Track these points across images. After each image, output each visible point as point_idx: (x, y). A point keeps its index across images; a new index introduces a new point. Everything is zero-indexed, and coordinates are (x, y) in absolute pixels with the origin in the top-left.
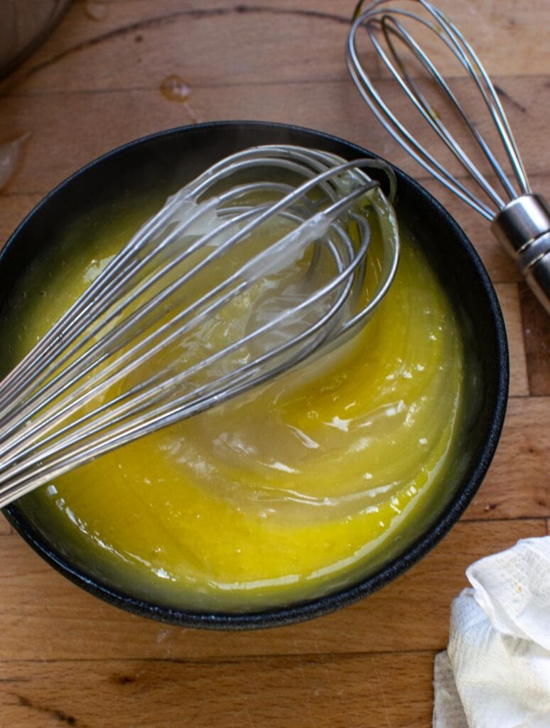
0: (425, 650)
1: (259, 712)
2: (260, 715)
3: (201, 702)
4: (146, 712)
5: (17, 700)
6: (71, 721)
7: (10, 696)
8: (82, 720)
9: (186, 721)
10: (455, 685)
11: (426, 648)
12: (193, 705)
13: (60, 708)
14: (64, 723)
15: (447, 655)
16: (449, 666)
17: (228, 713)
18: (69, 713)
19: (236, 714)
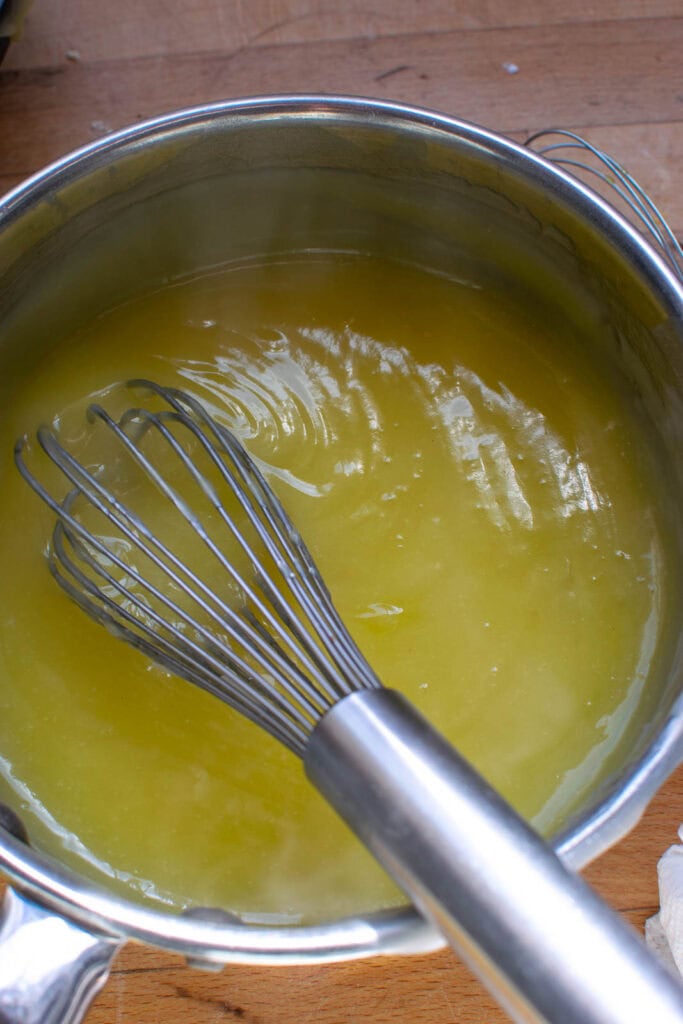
0: (642, 908)
1: (456, 990)
2: (458, 993)
3: (389, 981)
4: (326, 997)
5: (173, 992)
6: (239, 1012)
7: (164, 986)
8: (252, 1010)
9: (372, 1005)
10: (671, 954)
11: (644, 905)
12: (379, 986)
13: (225, 998)
14: (231, 1015)
15: (658, 920)
16: (661, 931)
17: (421, 993)
18: (236, 1004)
19: (430, 994)
